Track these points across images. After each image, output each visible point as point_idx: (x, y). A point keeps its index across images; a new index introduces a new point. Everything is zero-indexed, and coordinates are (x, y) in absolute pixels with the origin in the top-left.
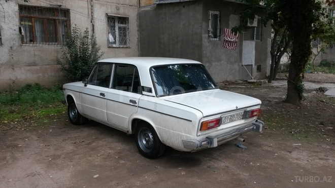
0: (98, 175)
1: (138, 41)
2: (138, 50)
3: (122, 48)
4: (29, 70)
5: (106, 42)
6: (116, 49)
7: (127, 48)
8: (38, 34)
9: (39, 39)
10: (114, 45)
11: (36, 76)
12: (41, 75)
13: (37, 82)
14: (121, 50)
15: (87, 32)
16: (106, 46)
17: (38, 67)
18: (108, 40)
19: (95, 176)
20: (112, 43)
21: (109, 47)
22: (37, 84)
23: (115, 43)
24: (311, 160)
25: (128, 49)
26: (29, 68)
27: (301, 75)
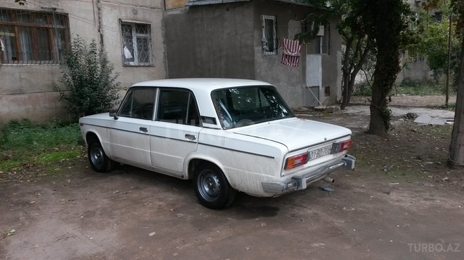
0: (154, 233)
1: (165, 57)
2: (165, 70)
3: (143, 66)
4: (13, 101)
5: (120, 59)
6: (135, 69)
7: (150, 66)
8: (24, 50)
9: (25, 56)
10: (132, 63)
11: (23, 108)
12: (31, 106)
13: (24, 117)
14: (142, 69)
15: (93, 45)
16: (121, 64)
17: (25, 96)
18: (123, 56)
19: (152, 234)
20: (128, 60)
21: (125, 66)
22: (25, 120)
23: (132, 60)
24: (415, 201)
25: (151, 68)
26: (13, 97)
27: (387, 98)
